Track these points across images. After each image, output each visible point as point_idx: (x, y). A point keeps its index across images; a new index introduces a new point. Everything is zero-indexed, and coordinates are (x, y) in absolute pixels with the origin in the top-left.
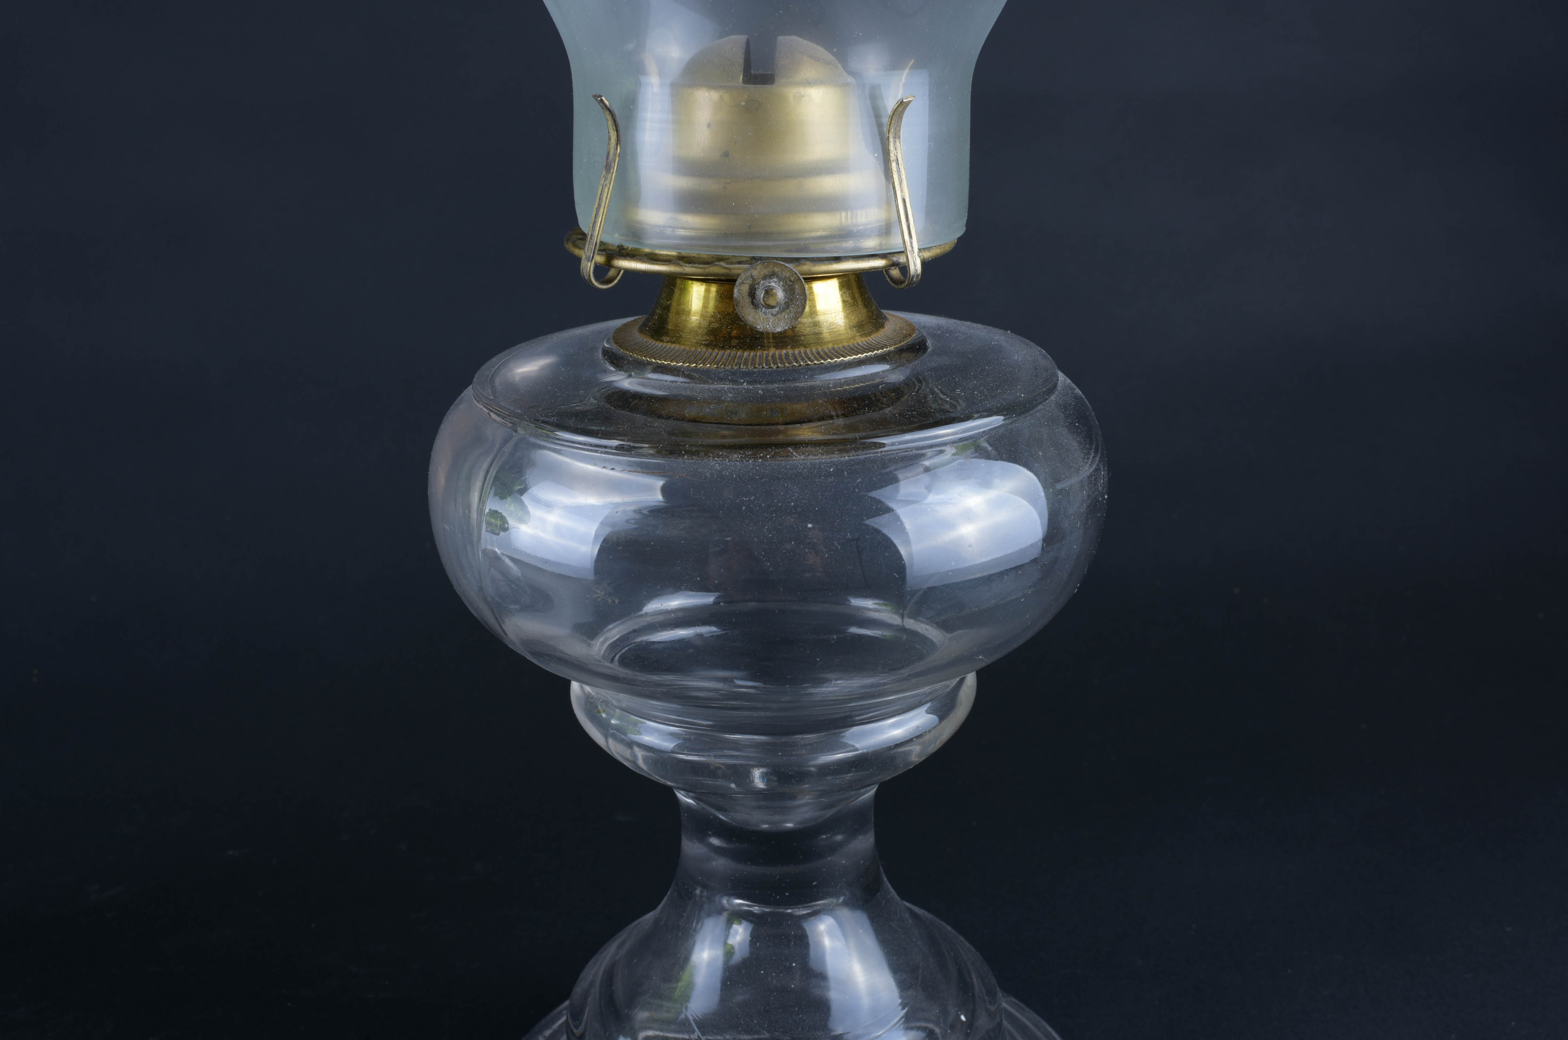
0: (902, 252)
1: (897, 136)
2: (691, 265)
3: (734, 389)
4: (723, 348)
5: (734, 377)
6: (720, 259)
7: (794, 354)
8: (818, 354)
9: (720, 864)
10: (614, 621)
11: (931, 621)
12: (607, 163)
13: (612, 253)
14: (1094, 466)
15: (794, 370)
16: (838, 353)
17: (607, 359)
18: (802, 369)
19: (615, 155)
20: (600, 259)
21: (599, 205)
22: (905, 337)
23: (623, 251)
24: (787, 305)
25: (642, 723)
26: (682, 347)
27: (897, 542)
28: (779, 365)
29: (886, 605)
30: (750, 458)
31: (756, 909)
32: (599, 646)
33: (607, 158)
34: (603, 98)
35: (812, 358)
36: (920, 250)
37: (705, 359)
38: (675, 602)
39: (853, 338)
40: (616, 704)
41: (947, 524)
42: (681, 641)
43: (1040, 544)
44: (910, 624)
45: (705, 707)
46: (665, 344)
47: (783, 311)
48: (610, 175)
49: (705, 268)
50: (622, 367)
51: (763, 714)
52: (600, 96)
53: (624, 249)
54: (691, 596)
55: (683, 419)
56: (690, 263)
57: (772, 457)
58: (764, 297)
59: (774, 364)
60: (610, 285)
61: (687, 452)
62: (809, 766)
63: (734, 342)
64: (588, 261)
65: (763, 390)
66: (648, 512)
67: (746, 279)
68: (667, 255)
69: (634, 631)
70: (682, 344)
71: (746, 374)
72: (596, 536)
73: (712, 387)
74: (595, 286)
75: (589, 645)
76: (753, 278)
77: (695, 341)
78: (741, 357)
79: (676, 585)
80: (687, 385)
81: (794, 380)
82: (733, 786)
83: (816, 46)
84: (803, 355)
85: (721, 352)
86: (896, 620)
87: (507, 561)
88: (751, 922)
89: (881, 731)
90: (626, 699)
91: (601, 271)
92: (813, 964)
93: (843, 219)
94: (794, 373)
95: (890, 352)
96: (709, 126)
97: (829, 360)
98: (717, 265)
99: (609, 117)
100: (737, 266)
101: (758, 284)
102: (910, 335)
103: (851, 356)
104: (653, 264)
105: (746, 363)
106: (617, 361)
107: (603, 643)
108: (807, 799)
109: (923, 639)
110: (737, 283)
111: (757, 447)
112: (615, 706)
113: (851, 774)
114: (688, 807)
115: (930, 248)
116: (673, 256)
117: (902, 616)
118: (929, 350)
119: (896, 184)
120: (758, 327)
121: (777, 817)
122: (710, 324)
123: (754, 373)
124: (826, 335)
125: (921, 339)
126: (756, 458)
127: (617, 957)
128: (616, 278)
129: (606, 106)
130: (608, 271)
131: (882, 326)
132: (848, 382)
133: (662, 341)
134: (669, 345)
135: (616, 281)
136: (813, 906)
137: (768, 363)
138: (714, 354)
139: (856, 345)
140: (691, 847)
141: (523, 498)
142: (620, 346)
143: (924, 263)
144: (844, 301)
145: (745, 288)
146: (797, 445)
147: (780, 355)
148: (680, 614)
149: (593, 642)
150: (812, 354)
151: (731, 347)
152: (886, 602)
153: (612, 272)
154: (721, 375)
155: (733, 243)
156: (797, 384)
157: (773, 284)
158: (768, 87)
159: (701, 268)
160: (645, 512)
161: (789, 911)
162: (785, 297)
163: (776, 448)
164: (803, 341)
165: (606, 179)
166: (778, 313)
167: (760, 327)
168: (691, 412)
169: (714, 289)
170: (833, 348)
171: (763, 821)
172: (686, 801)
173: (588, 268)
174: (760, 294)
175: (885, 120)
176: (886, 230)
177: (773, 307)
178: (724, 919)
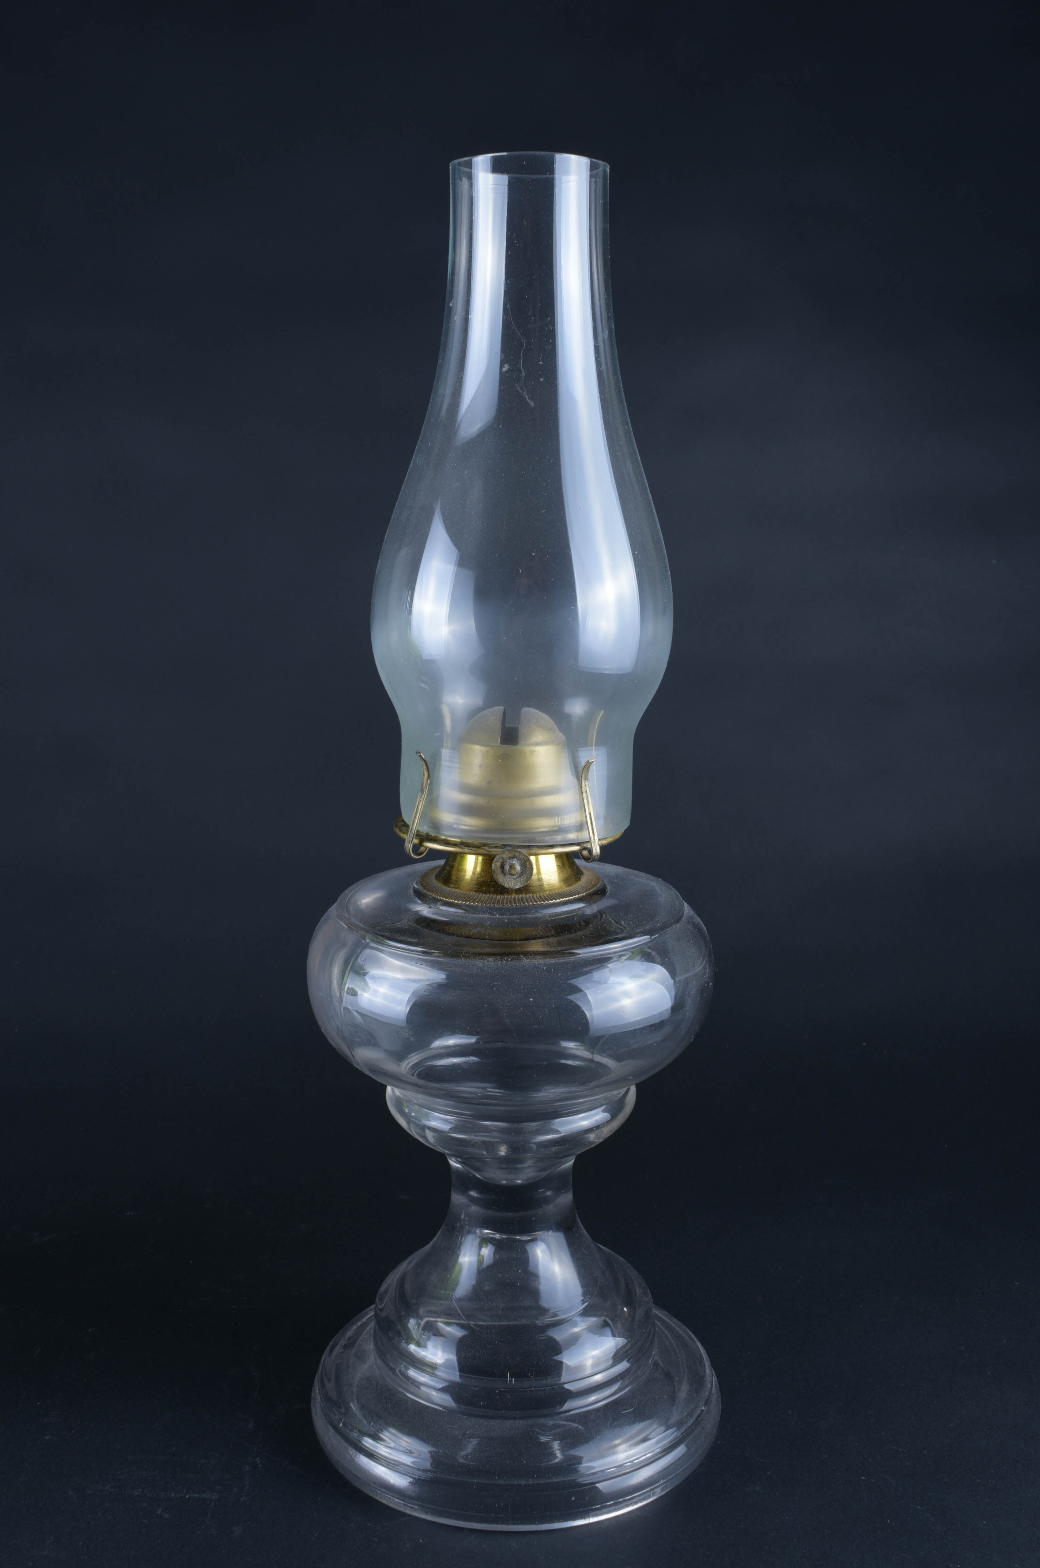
0: (589, 842)
1: (586, 779)
2: (468, 848)
3: (491, 918)
4: (485, 893)
5: (491, 910)
6: (485, 845)
7: (526, 898)
8: (541, 897)
9: (474, 1209)
10: (415, 1051)
11: (610, 1056)
12: (422, 789)
13: (424, 838)
14: (702, 966)
15: (526, 908)
16: (552, 897)
17: (417, 896)
18: (531, 907)
19: (426, 784)
20: (416, 841)
21: (417, 812)
22: (593, 886)
23: (429, 837)
24: (522, 874)
25: (431, 1113)
26: (461, 891)
27: (584, 1008)
28: (518, 904)
29: (581, 1045)
30: (499, 961)
31: (498, 1236)
32: (405, 1067)
33: (422, 785)
34: (421, 754)
35: (537, 900)
36: (599, 840)
37: (474, 900)
38: (452, 1041)
39: (561, 888)
40: (416, 1102)
41: (615, 999)
42: (454, 1066)
43: (670, 1011)
44: (598, 1058)
45: (469, 1103)
46: (451, 889)
47: (520, 877)
48: (423, 795)
49: (476, 850)
50: (426, 901)
51: (503, 1108)
52: (420, 753)
53: (429, 835)
54: (461, 1038)
55: (461, 936)
56: (467, 847)
57: (511, 960)
58: (509, 869)
59: (515, 904)
60: (421, 856)
61: (464, 956)
62: (531, 1143)
63: (492, 889)
64: (409, 843)
65: (508, 919)
66: (437, 985)
67: (499, 859)
68: (454, 841)
69: (426, 1059)
70: (462, 890)
71: (498, 910)
72: (409, 1001)
73: (478, 916)
74: (412, 857)
75: (399, 1065)
76: (503, 858)
77: (469, 888)
78: (495, 899)
79: (453, 1031)
80: (463, 914)
81: (526, 913)
82: (485, 1153)
83: (544, 715)
84: (532, 898)
85: (484, 895)
86: (586, 1054)
87: (356, 1014)
88: (493, 1244)
89: (575, 1121)
90: (421, 1098)
91: (416, 848)
92: (531, 1268)
93: (556, 822)
94: (526, 909)
95: (583, 896)
96: (480, 766)
97: (547, 902)
98: (483, 849)
99: (424, 764)
100: (494, 849)
101: (506, 862)
102: (596, 885)
103: (559, 899)
104: (447, 846)
105: (498, 903)
106: (421, 896)
107: (408, 1063)
108: (529, 1163)
109: (604, 1067)
110: (495, 860)
111: (503, 955)
112: (415, 1103)
113: (556, 1148)
114: (457, 1169)
115: (605, 838)
116: (458, 842)
117: (593, 1053)
118: (607, 894)
119: (585, 805)
120: (505, 885)
121: (512, 1176)
122: (478, 879)
123: (502, 909)
124: (546, 886)
125: (603, 887)
126: (502, 961)
127: (408, 1269)
128: (424, 852)
129: (423, 758)
130: (420, 848)
131: (579, 879)
132: (557, 914)
133: (449, 887)
134: (454, 889)
135: (424, 854)
136: (533, 1235)
137: (511, 903)
138: (480, 897)
139: (563, 892)
140: (457, 1199)
141: (365, 977)
142: (425, 889)
143: (602, 848)
144: (558, 866)
145: (499, 864)
146: (526, 954)
147: (518, 898)
148: (457, 1048)
149: (401, 1064)
150: (537, 897)
151: (489, 893)
152: (581, 1044)
153: (422, 849)
154: (484, 910)
155: (492, 836)
156: (527, 916)
157: (514, 862)
158: (514, 747)
159: (474, 850)
160: (434, 985)
161: (518, 1237)
162: (521, 869)
163: (514, 955)
164: (532, 889)
165: (421, 797)
166: (517, 878)
167: (506, 886)
168: (465, 931)
169: (480, 858)
170: (549, 894)
171: (501, 1177)
172: (456, 1166)
173: (409, 846)
174: (507, 867)
175: (580, 769)
176: (581, 827)
177: (514, 875)
178: (478, 1240)
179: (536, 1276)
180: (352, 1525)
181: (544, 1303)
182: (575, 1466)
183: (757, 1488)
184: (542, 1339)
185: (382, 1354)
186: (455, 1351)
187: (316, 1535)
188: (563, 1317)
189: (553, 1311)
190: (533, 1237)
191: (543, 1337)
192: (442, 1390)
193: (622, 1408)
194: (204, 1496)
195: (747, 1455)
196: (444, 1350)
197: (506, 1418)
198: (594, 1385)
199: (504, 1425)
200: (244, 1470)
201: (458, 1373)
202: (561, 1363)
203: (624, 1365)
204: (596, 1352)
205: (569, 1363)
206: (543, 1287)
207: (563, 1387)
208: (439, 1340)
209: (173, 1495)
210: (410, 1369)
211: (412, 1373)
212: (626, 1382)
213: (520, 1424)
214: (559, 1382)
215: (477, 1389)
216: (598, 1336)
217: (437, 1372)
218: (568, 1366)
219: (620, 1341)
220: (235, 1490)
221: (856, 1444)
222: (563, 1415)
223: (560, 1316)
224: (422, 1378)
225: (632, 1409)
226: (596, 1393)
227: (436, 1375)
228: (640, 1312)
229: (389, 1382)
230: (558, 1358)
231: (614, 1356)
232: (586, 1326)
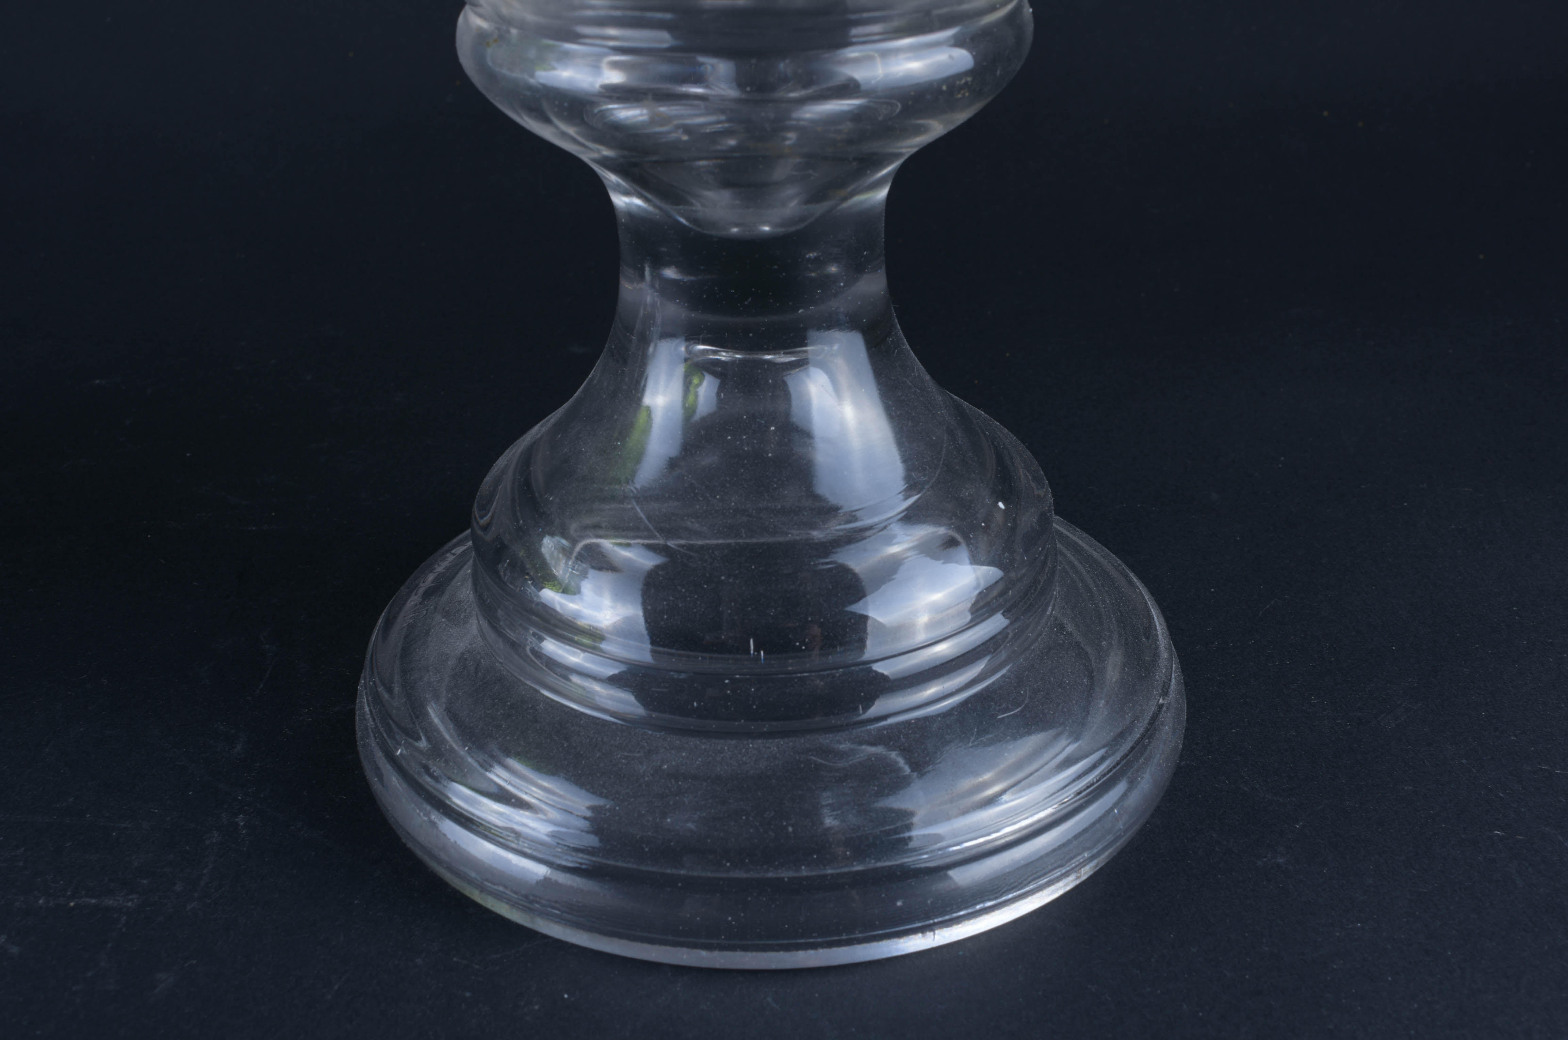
88: (718, 374)
121: (751, 217)
161: (768, 357)
178: (681, 370)
179: (806, 434)
180: (419, 961)
181: (825, 487)
182: (902, 835)
183: (1281, 860)
184: (824, 570)
185: (488, 610)
186: (639, 600)
187: (336, 987)
188: (868, 522)
189: (846, 509)
190: (802, 356)
191: (827, 563)
192: (613, 681)
193: (997, 708)
194: (109, 902)
195: (1246, 789)
196: (618, 596)
197: (750, 735)
198: (938, 663)
199: (744, 751)
200: (207, 842)
201: (648, 646)
202: (865, 618)
203: (996, 623)
204: (937, 597)
205: (881, 619)
206: (822, 456)
207: (870, 670)
208: (606, 577)
209: (41, 901)
210: (545, 639)
211: (551, 647)
212: (1003, 655)
213: (778, 747)
214: (859, 660)
215: (683, 676)
216: (942, 561)
217: (604, 646)
218: (881, 626)
219: (987, 573)
220: (178, 887)
221: (1464, 761)
222: (872, 727)
223: (862, 520)
224: (572, 657)
225: (1019, 709)
226: (941, 680)
227: (601, 650)
228: (1028, 519)
229: (501, 663)
230: (857, 608)
231: (973, 605)
232: (915, 543)
